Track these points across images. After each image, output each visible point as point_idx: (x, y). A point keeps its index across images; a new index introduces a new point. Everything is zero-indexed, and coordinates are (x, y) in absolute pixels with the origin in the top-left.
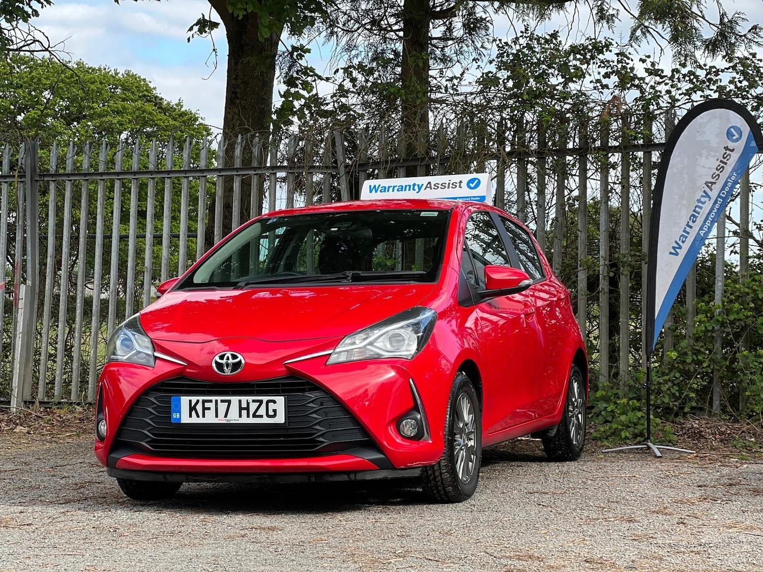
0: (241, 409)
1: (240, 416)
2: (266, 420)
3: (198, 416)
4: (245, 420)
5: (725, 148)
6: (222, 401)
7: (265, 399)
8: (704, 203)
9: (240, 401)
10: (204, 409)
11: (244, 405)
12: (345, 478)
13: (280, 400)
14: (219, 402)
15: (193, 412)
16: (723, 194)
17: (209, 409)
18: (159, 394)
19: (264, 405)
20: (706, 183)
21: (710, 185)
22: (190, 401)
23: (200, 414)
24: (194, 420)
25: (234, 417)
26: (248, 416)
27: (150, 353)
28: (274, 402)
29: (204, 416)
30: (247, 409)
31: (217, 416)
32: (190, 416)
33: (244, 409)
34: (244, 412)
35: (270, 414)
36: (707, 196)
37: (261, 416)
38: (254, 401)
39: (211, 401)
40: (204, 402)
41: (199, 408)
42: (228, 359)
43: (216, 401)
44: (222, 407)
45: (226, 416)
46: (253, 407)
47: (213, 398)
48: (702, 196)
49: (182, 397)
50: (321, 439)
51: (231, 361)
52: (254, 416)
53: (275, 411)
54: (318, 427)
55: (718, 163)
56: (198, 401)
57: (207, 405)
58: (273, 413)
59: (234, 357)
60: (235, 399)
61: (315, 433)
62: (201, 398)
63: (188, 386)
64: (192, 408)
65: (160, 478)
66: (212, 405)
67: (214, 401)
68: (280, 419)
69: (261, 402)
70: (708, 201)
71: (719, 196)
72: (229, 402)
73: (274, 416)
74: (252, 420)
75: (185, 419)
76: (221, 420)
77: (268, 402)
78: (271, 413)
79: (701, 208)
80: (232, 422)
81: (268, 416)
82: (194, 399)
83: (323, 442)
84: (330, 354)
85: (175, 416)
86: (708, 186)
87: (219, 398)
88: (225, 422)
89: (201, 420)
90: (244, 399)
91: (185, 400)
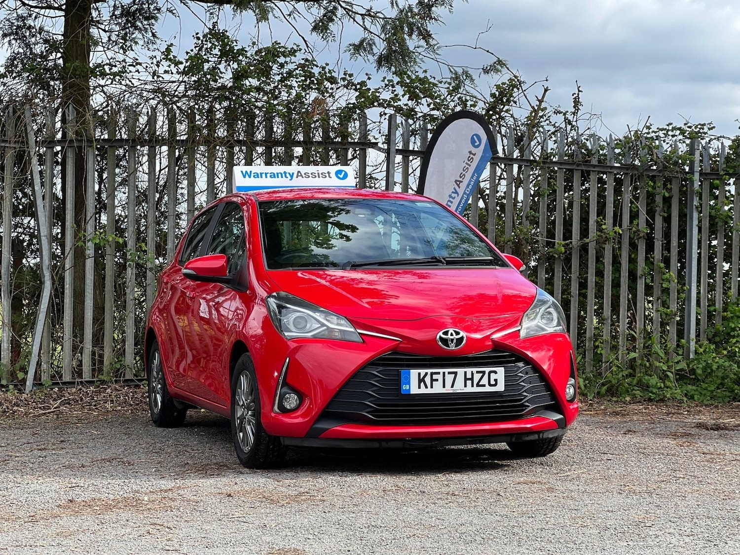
0: (466, 379)
1: (465, 386)
2: (488, 389)
3: (426, 387)
4: (469, 389)
5: (469, 152)
6: (449, 373)
7: (487, 370)
8: (454, 198)
9: (465, 373)
10: (432, 380)
11: (469, 376)
12: (536, 437)
13: (501, 371)
14: (446, 374)
15: (422, 384)
16: (468, 191)
17: (437, 380)
18: (381, 368)
19: (486, 376)
20: (456, 181)
21: (458, 183)
22: (419, 374)
23: (429, 385)
24: (423, 391)
25: (460, 387)
26: (473, 386)
27: (352, 330)
28: (495, 372)
29: (432, 387)
30: (472, 379)
31: (444, 386)
32: (419, 387)
33: (469, 379)
34: (469, 383)
35: (491, 383)
36: (456, 192)
37: (484, 386)
38: (478, 372)
39: (439, 373)
40: (432, 374)
41: (428, 380)
42: (452, 335)
43: (444, 373)
44: (449, 379)
45: (452, 386)
46: (477, 377)
47: (441, 371)
48: (453, 192)
49: (411, 371)
50: (527, 404)
51: (455, 337)
52: (478, 385)
53: (496, 380)
54: (525, 394)
55: (465, 165)
56: (426, 374)
57: (435, 377)
58: (494, 383)
59: (457, 333)
60: (461, 371)
61: (523, 399)
62: (429, 371)
63: (407, 360)
64: (421, 380)
65: (376, 445)
66: (440, 377)
67: (442, 374)
68: (501, 387)
69: (484, 373)
70: (456, 197)
71: (465, 193)
72: (456, 373)
73: (495, 385)
74: (476, 389)
75: (414, 389)
76: (448, 390)
77: (490, 373)
78: (493, 382)
79: (452, 202)
80: (458, 391)
81: (490, 385)
82: (423, 372)
83: (528, 406)
84: (519, 330)
85: (405, 387)
86: (457, 184)
87: (447, 370)
88: (452, 392)
89: (429, 391)
90: (469, 370)
91: (414, 373)
